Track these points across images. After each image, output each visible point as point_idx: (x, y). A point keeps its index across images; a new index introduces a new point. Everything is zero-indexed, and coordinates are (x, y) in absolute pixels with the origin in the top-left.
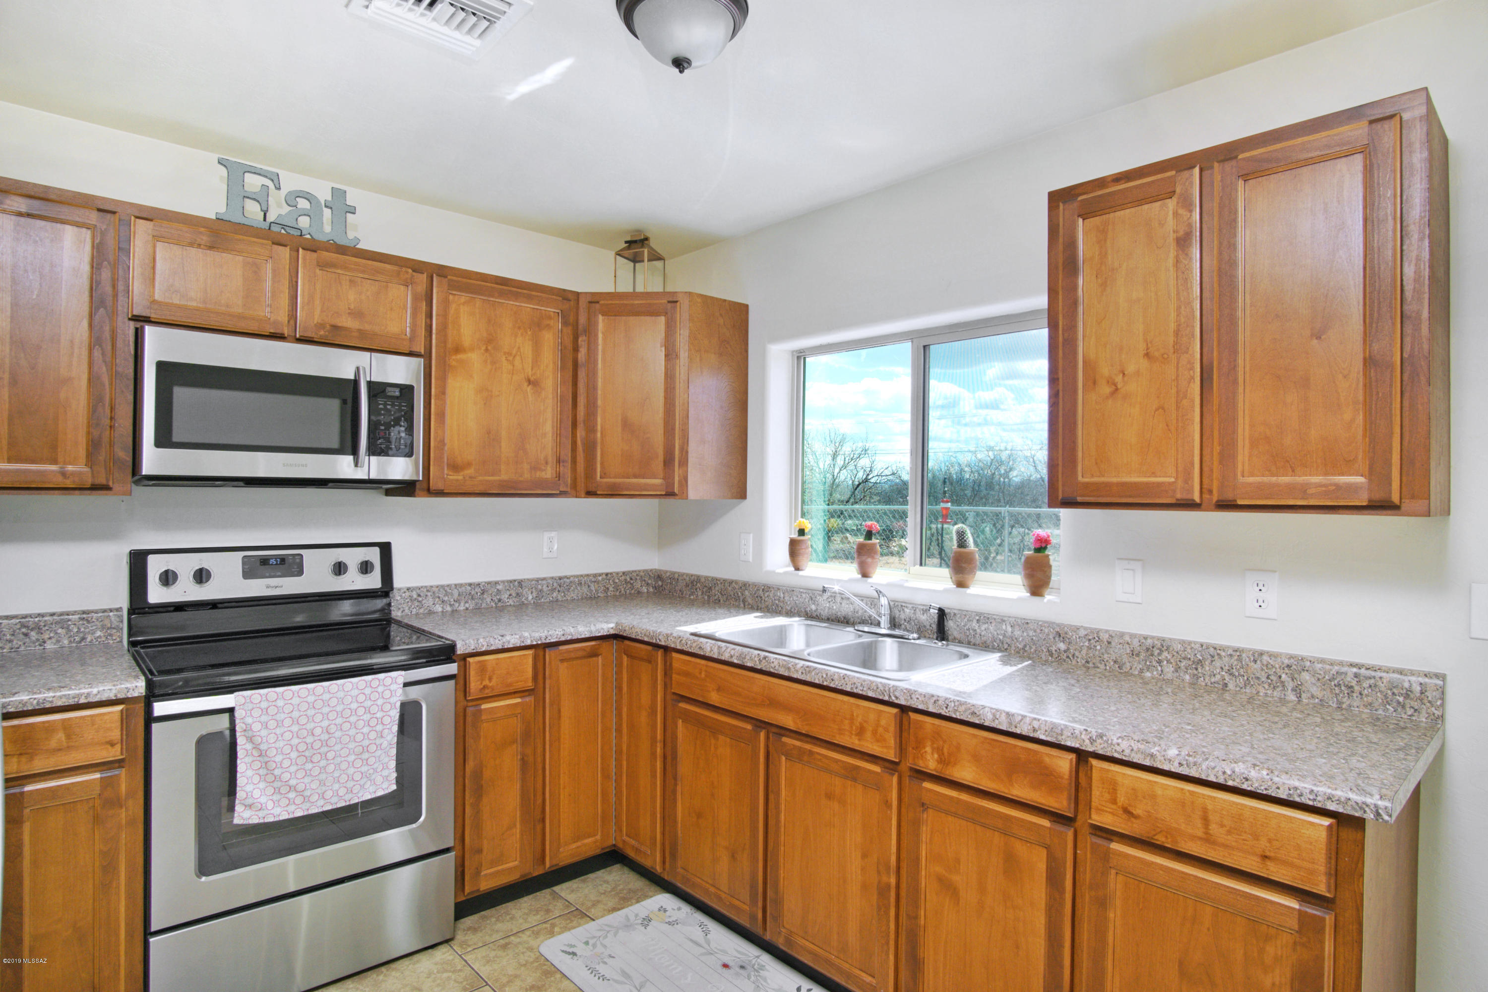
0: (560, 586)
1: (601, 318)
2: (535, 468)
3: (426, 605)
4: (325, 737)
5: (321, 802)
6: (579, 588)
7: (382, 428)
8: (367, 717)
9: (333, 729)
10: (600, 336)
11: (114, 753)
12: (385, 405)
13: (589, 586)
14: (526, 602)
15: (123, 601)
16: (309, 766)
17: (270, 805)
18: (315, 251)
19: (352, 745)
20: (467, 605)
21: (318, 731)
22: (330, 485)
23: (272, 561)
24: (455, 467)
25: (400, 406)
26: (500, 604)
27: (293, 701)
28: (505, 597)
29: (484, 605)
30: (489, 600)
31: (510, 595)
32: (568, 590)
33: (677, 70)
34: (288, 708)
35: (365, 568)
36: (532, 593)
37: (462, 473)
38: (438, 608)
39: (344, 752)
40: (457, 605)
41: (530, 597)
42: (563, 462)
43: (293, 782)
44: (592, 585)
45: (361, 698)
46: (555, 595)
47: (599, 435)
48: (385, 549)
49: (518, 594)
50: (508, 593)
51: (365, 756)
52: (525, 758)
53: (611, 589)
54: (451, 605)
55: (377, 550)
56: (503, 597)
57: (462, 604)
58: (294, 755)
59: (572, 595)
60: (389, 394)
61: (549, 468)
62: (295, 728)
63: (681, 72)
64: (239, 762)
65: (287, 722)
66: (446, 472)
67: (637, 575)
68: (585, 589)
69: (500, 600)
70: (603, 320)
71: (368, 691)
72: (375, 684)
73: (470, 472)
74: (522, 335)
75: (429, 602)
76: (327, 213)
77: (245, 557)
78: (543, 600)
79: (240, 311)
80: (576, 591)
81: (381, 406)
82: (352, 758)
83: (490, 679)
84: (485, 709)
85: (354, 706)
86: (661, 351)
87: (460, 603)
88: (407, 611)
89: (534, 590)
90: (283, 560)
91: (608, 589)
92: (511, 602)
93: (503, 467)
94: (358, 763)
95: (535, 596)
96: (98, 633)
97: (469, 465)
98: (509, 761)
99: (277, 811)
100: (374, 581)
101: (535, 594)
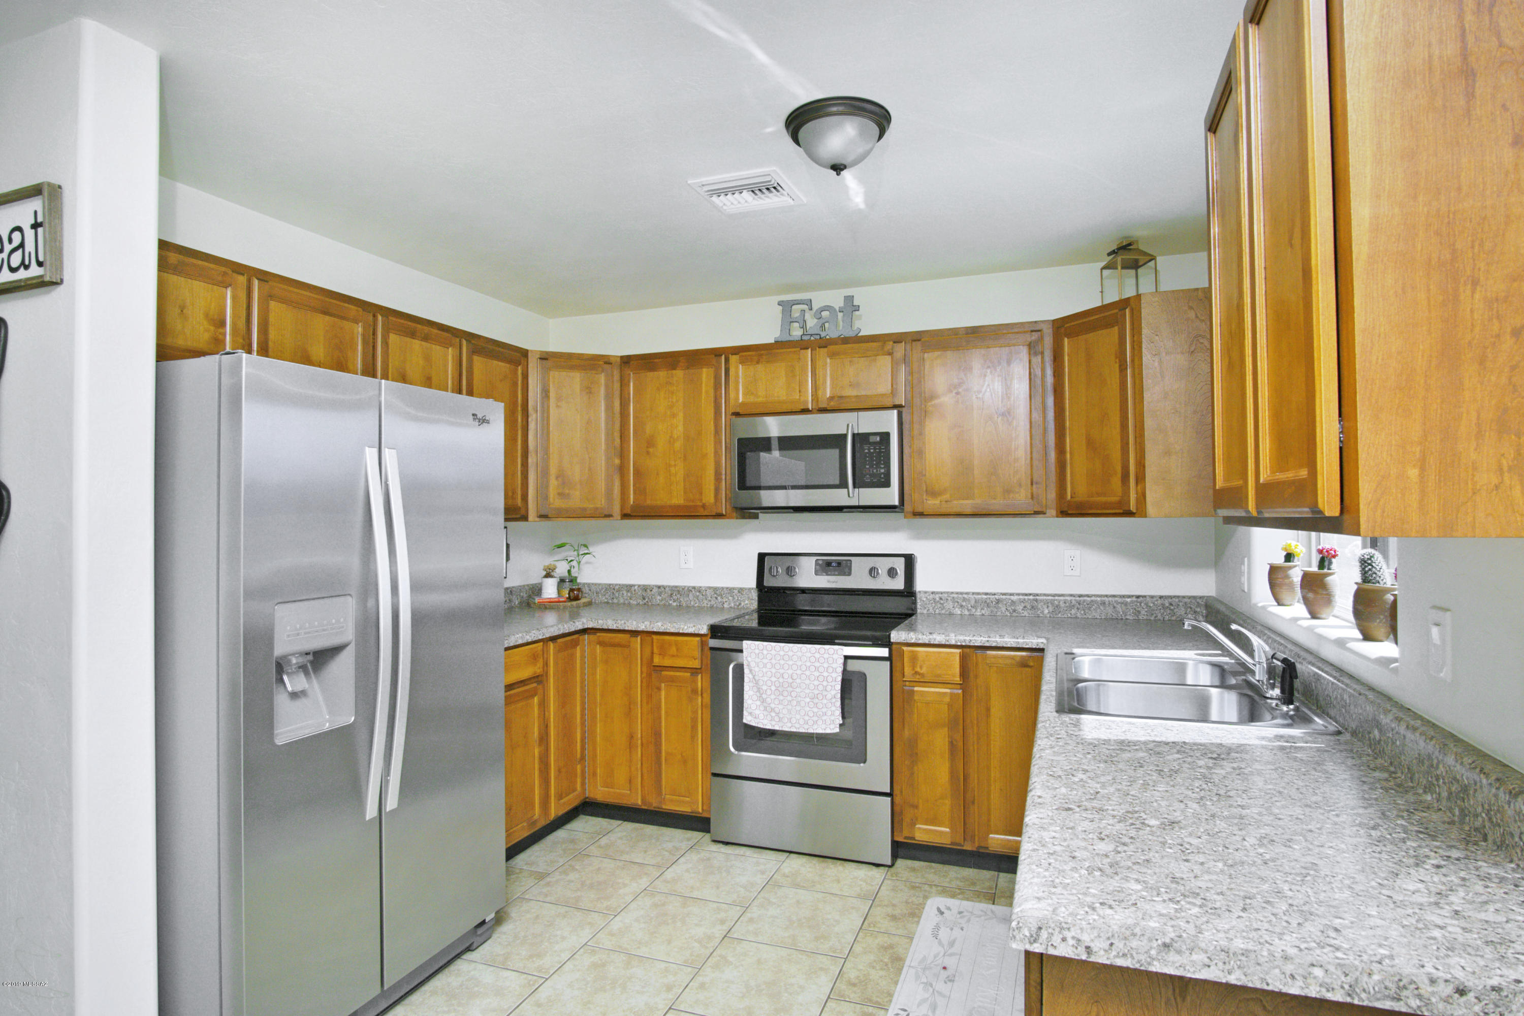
0: (1079, 604)
1: (1066, 340)
2: (1008, 491)
3: (947, 607)
4: (790, 680)
5: (789, 725)
6: (1102, 608)
7: (868, 467)
8: (817, 674)
9: (795, 677)
10: (1066, 358)
11: (696, 664)
12: (869, 449)
13: (1114, 607)
14: (1041, 615)
15: (753, 583)
16: (781, 698)
17: (761, 716)
18: (825, 347)
19: (807, 691)
20: (983, 612)
21: (786, 676)
22: (845, 510)
23: (834, 564)
24: (933, 494)
25: (880, 449)
26: (1014, 614)
27: (772, 652)
28: (1020, 608)
29: (999, 613)
30: (1004, 609)
31: (1025, 607)
32: (1089, 609)
33: (835, 173)
34: (769, 656)
35: (892, 573)
36: (1048, 607)
37: (939, 499)
38: (958, 611)
39: (802, 695)
40: (974, 610)
41: (1046, 611)
42: (1037, 483)
43: (773, 706)
44: (1118, 606)
45: (813, 659)
46: (1073, 611)
47: (1068, 456)
48: (909, 560)
49: (1033, 607)
50: (1023, 605)
51: (816, 701)
52: (954, 743)
53: (1143, 612)
54: (969, 610)
55: (902, 560)
56: (1017, 608)
57: (979, 610)
58: (773, 688)
59: (1094, 614)
60: (871, 441)
61: (1023, 491)
62: (774, 671)
63: (838, 174)
64: (745, 684)
65: (769, 666)
66: (925, 497)
67: (1179, 601)
68: (1110, 610)
69: (1014, 611)
70: (1069, 343)
71: (817, 655)
72: (822, 651)
73: (947, 496)
74: (991, 372)
75: (949, 605)
76: (840, 315)
77: (817, 560)
78: (1060, 615)
79: (785, 398)
80: (1098, 610)
81: (866, 451)
82: (808, 700)
83: (921, 667)
84: (917, 691)
85: (808, 664)
86: (1116, 362)
87: (976, 609)
88: (931, 610)
89: (1050, 605)
90: (839, 564)
91: (1139, 612)
92: (1026, 613)
93: (976, 491)
94: (811, 705)
95: (1051, 610)
96: (747, 602)
97: (945, 491)
98: (940, 740)
99: (765, 722)
100: (898, 584)
101: (1051, 609)
